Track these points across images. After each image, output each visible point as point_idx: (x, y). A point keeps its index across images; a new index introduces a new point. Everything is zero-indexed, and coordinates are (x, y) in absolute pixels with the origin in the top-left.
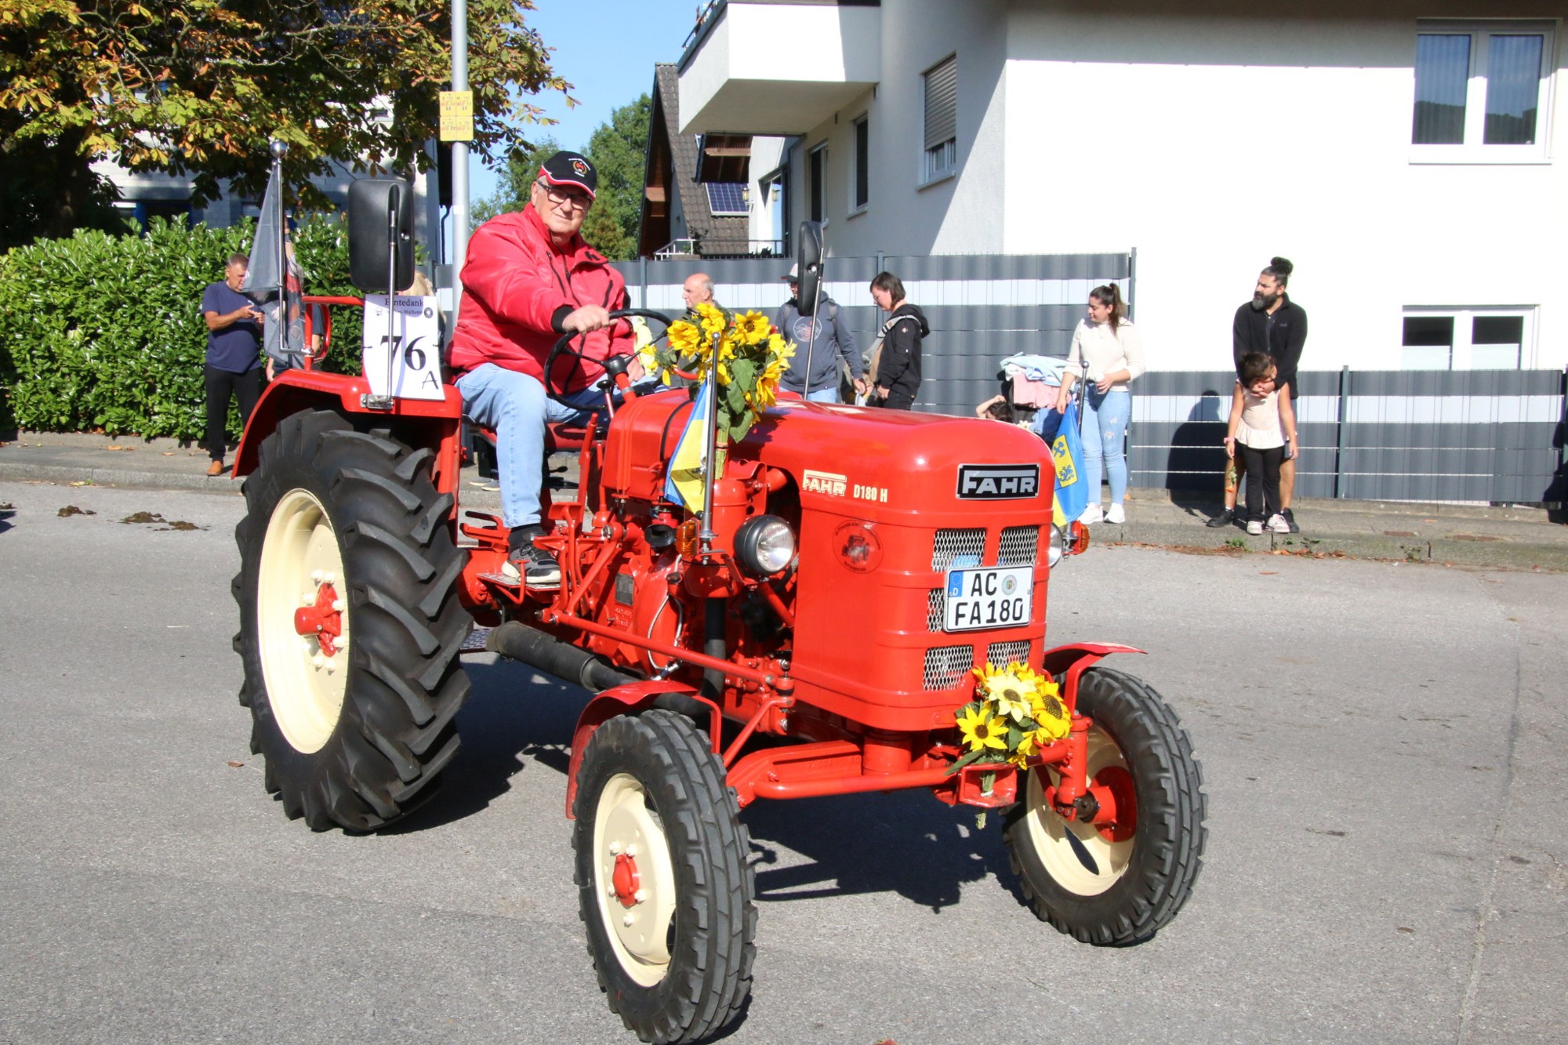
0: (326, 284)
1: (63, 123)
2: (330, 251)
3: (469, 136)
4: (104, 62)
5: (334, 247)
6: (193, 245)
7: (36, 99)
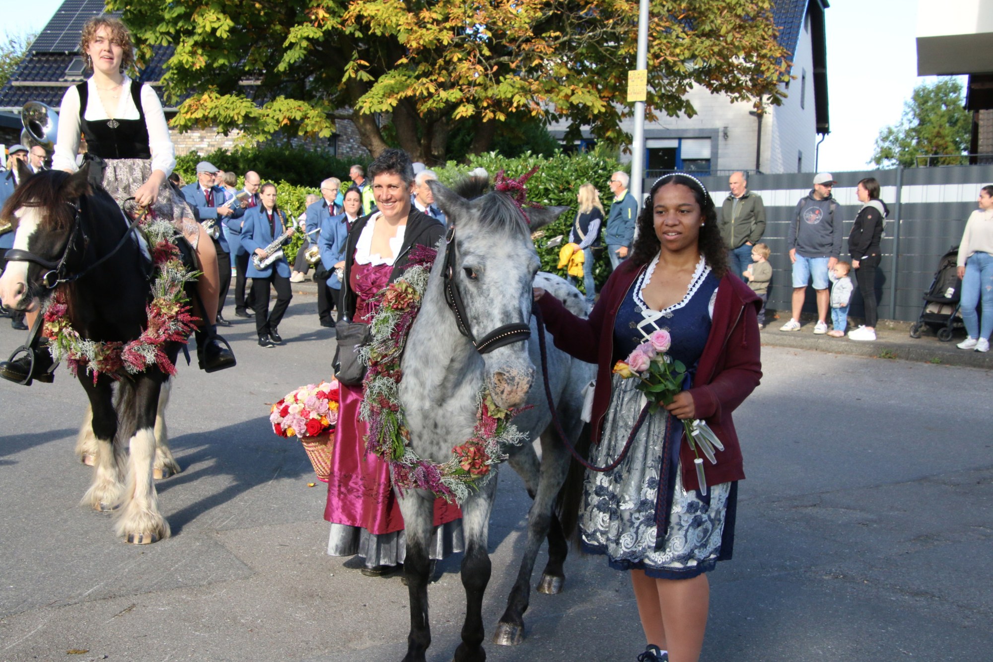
0: (556, 191)
1: (444, 100)
2: (560, 172)
3: (644, 98)
4: (465, 65)
5: (563, 170)
6: (493, 169)
7: (428, 89)
